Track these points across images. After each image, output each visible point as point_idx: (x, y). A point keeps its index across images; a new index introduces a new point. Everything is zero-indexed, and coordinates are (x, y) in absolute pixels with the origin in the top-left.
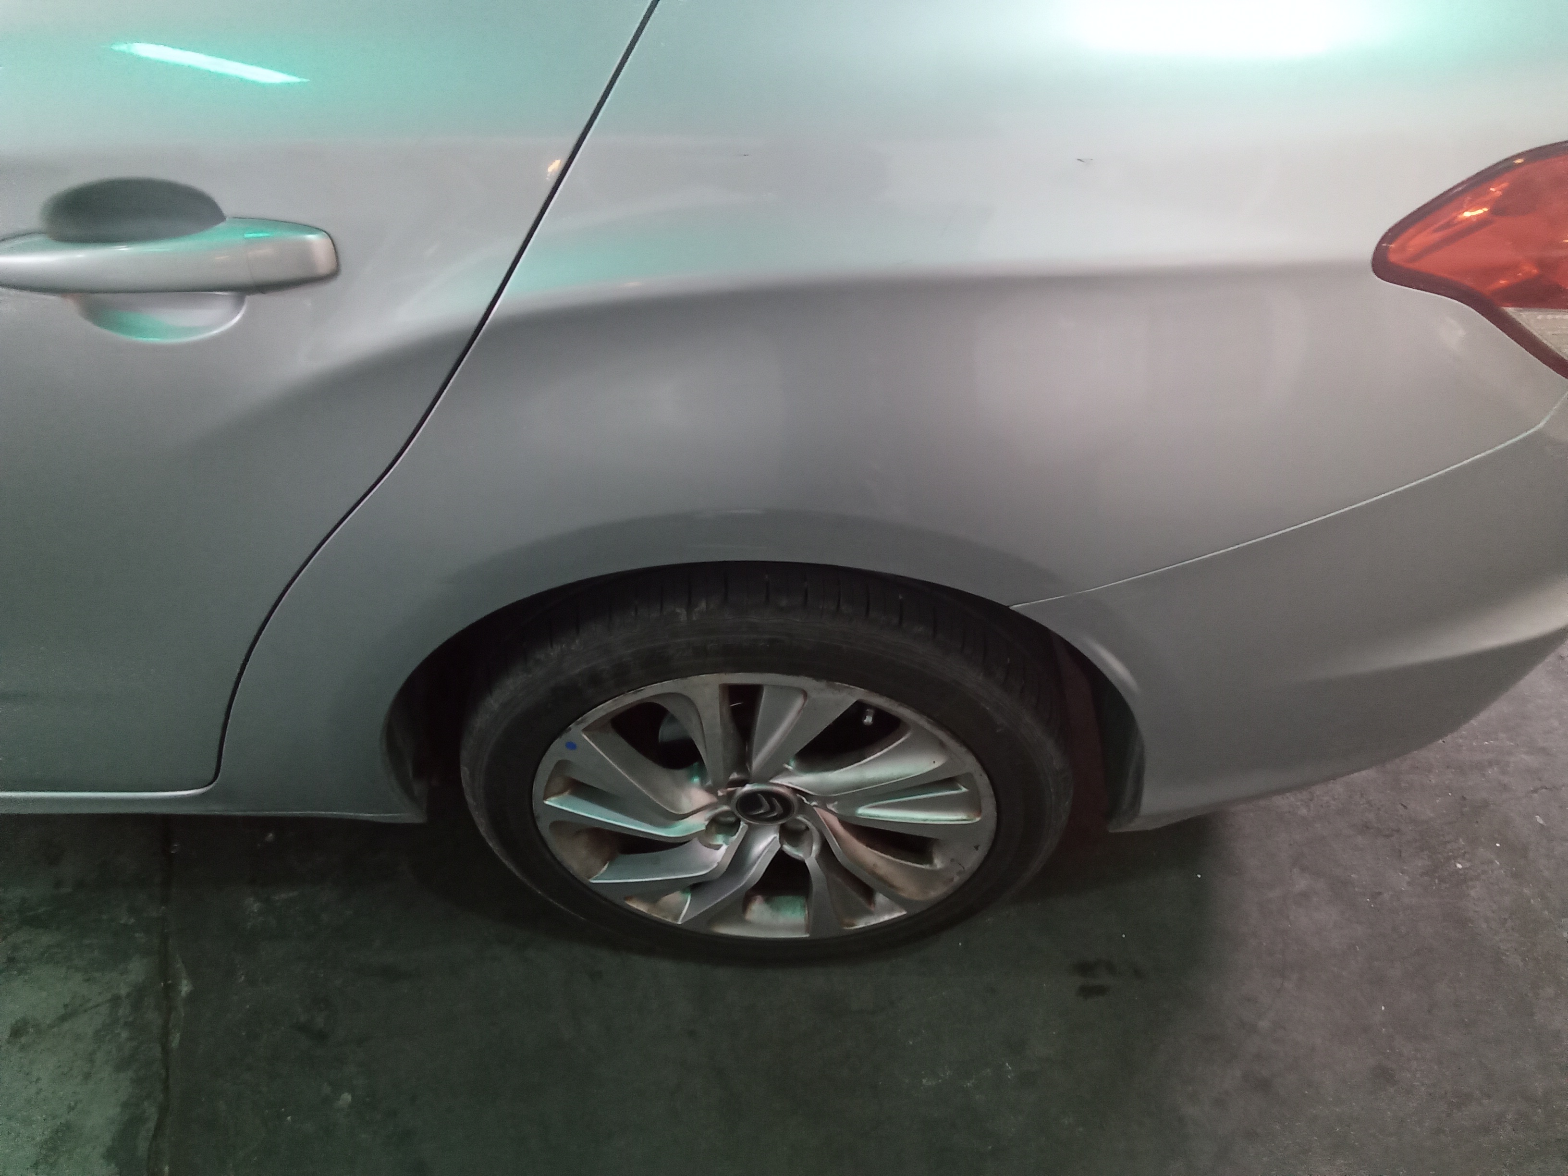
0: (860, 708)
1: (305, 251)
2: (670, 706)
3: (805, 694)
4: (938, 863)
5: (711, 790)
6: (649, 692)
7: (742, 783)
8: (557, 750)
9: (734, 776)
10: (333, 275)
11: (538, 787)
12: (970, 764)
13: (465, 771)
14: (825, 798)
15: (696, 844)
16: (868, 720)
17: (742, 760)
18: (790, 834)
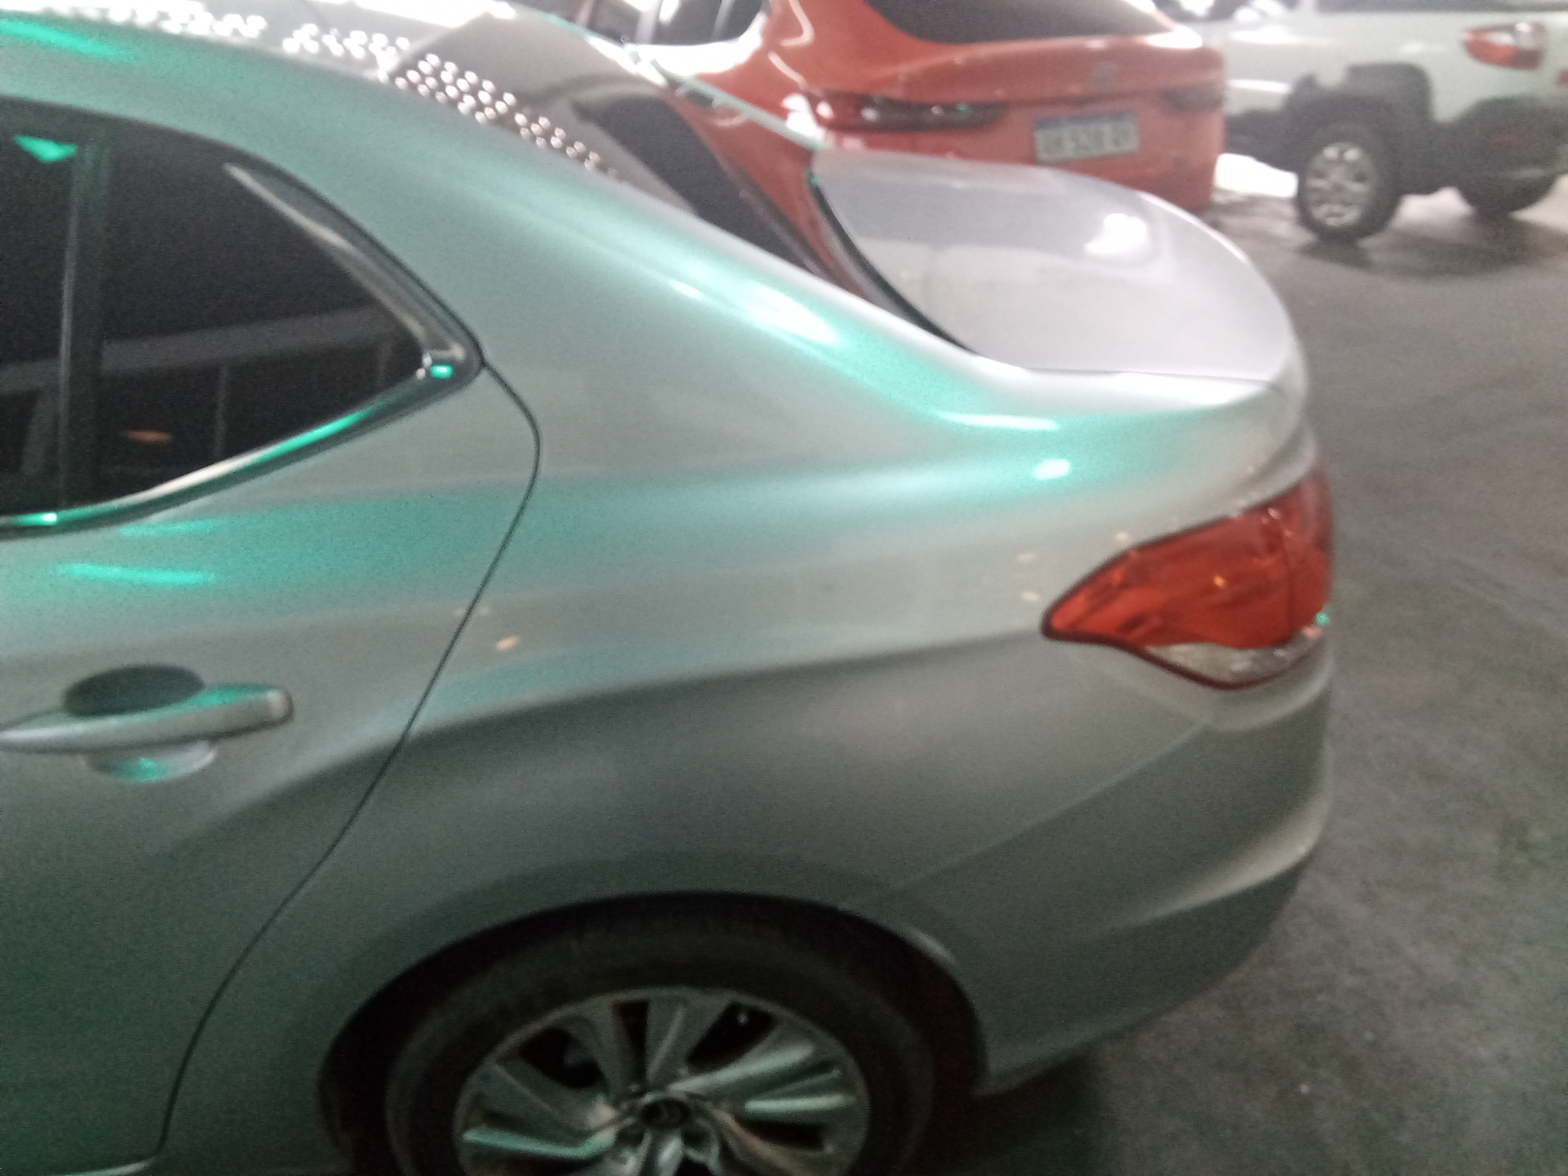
0: (733, 1010)
1: (266, 706)
2: (573, 1030)
3: (685, 1003)
4: (829, 1149)
5: (615, 1104)
6: (554, 1017)
7: (641, 1094)
8: (474, 1084)
9: (634, 1088)
10: (288, 716)
11: (459, 1122)
12: (834, 1048)
13: (390, 1115)
14: (717, 1096)
15: (608, 1160)
16: (743, 1019)
17: (639, 1072)
18: (693, 1139)
